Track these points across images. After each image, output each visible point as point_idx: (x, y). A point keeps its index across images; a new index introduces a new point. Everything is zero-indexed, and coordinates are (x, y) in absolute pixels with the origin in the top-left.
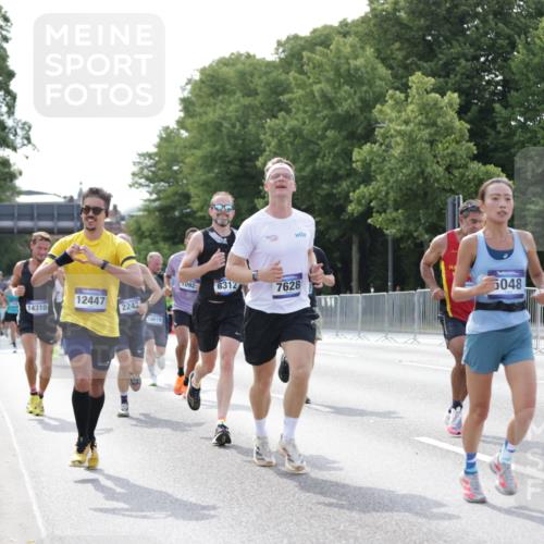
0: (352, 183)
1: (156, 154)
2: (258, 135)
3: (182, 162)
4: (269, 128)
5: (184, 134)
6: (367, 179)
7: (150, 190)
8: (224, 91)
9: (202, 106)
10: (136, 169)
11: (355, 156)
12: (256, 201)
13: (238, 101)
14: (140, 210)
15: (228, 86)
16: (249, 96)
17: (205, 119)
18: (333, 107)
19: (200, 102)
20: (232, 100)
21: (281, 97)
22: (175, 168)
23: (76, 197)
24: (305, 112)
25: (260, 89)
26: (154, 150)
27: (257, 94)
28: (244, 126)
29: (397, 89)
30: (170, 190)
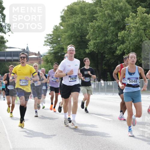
0: (118, 44)
1: (52, 35)
2: (86, 28)
3: (61, 37)
4: (90, 25)
5: (62, 28)
6: (123, 42)
7: (51, 46)
8: (75, 13)
9: (68, 18)
10: (46, 40)
11: (119, 35)
12: (86, 50)
13: (80, 17)
14: (47, 53)
15: (76, 12)
16: (83, 15)
17: (69, 23)
18: (111, 19)
19: (67, 17)
20: (78, 16)
21: (94, 15)
22: (59, 39)
23: (26, 49)
24: (103, 20)
25: (87, 13)
26: (52, 33)
27: (86, 14)
28: (82, 25)
29: (133, 12)
30: (57, 47)
